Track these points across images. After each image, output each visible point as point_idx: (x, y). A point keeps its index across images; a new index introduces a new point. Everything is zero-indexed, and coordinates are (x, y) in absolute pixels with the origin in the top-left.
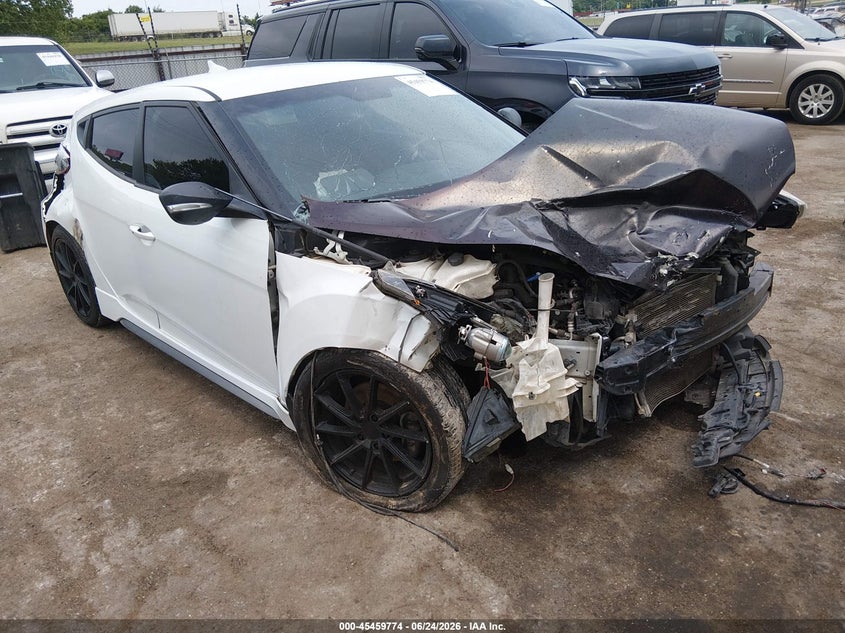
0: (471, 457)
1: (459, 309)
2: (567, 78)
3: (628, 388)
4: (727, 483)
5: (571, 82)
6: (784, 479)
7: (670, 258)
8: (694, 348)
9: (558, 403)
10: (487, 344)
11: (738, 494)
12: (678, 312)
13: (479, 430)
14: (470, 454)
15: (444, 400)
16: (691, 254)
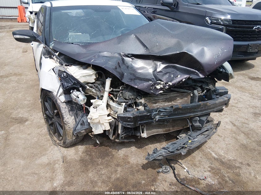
0: (76, 134)
1: (74, 84)
2: (205, 17)
3: (128, 125)
4: (165, 169)
5: (206, 18)
6: (190, 176)
7: (162, 83)
8: (168, 118)
9: (105, 124)
10: (75, 97)
11: (168, 175)
12: (170, 104)
13: (79, 126)
14: (75, 133)
15: (67, 113)
16: (169, 83)
